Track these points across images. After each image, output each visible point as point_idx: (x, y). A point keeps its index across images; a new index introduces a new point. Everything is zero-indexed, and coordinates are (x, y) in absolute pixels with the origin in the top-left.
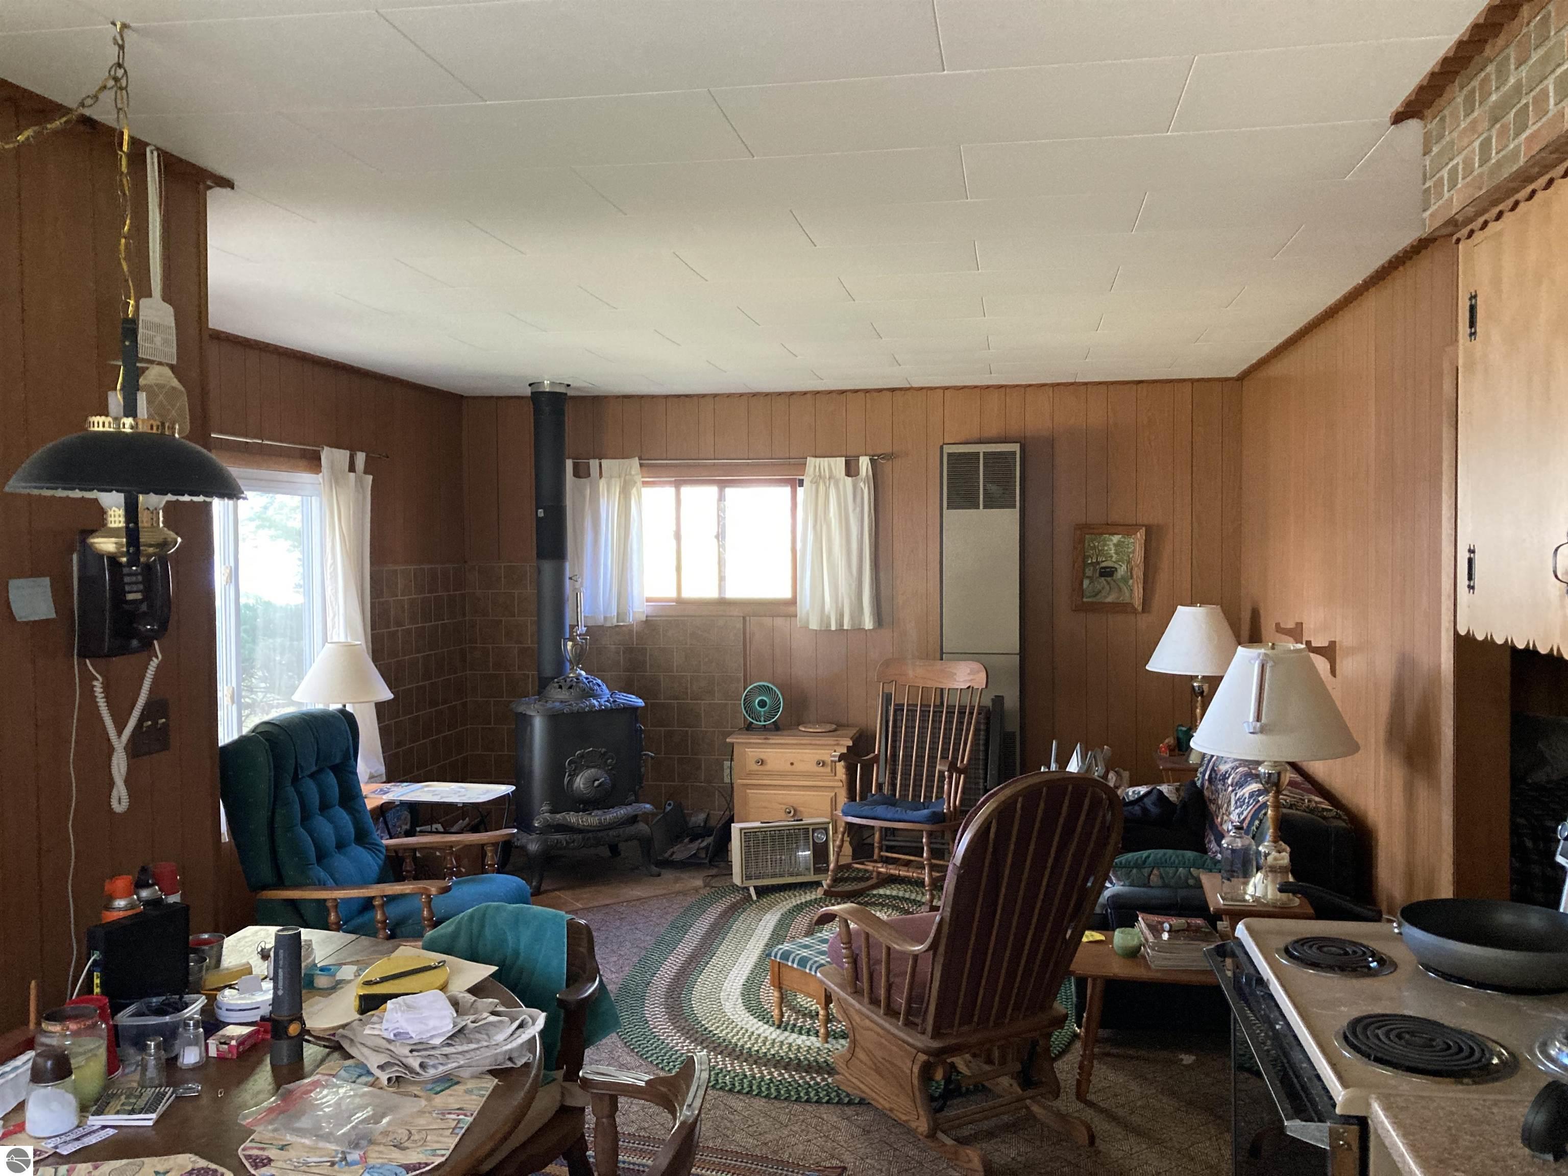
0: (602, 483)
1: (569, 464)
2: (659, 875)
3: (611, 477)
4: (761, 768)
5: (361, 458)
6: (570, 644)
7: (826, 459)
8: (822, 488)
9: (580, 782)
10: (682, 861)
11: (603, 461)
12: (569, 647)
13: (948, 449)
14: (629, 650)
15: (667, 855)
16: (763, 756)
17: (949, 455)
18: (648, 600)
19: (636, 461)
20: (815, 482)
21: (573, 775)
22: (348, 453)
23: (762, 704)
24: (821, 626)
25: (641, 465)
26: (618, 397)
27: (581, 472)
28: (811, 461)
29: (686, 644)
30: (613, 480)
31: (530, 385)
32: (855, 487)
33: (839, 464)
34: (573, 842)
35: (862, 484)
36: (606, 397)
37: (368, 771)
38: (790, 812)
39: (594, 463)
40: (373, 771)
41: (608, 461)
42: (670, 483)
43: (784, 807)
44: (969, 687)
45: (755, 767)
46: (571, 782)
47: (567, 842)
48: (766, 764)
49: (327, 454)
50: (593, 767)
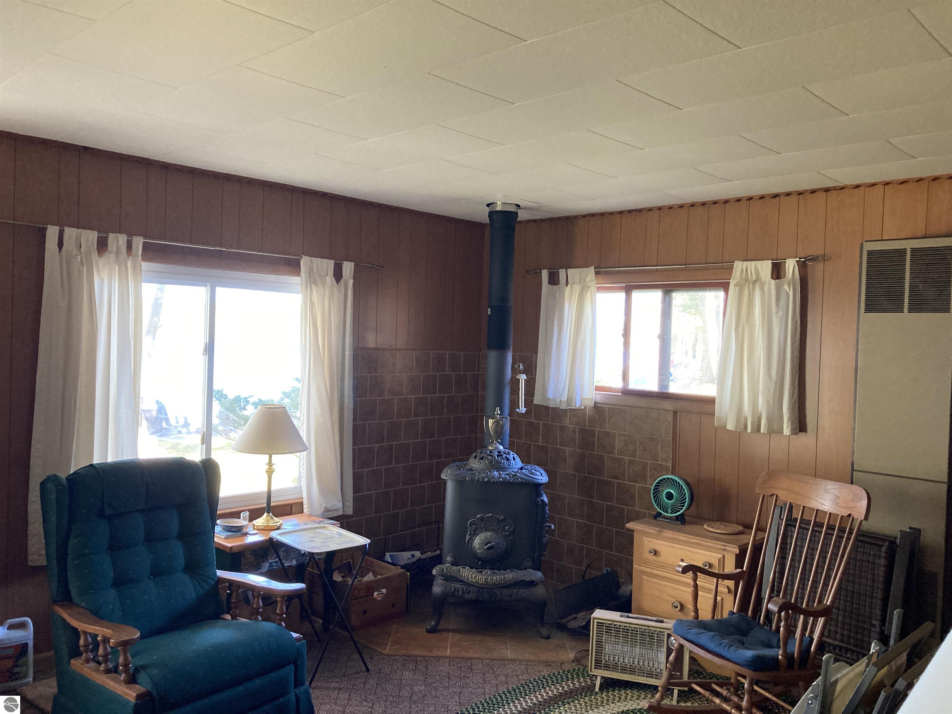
0: (568, 290)
1: (545, 274)
2: (548, 638)
3: (574, 283)
4: (654, 558)
5: (348, 268)
6: (491, 421)
7: (753, 263)
8: (746, 292)
9: (477, 542)
10: (574, 629)
11: (568, 270)
12: (490, 424)
13: (869, 247)
14: (583, 431)
15: (564, 621)
16: (657, 548)
17: (870, 253)
18: (598, 389)
19: (592, 270)
20: (740, 286)
21: (475, 534)
22: (332, 263)
23: (670, 496)
24: (737, 427)
25: (597, 273)
26: (584, 216)
27: (554, 280)
28: (739, 266)
29: (625, 431)
30: (575, 285)
31: (488, 205)
32: (778, 289)
33: (766, 267)
34: (469, 593)
35: (786, 287)
36: (576, 217)
37: (324, 505)
38: (676, 607)
39: (562, 272)
40: (327, 506)
41: (572, 270)
42: (621, 289)
43: (673, 600)
44: (849, 515)
45: (651, 557)
46: (471, 540)
47: (463, 592)
48: (660, 555)
49: (305, 261)
50: (489, 530)
